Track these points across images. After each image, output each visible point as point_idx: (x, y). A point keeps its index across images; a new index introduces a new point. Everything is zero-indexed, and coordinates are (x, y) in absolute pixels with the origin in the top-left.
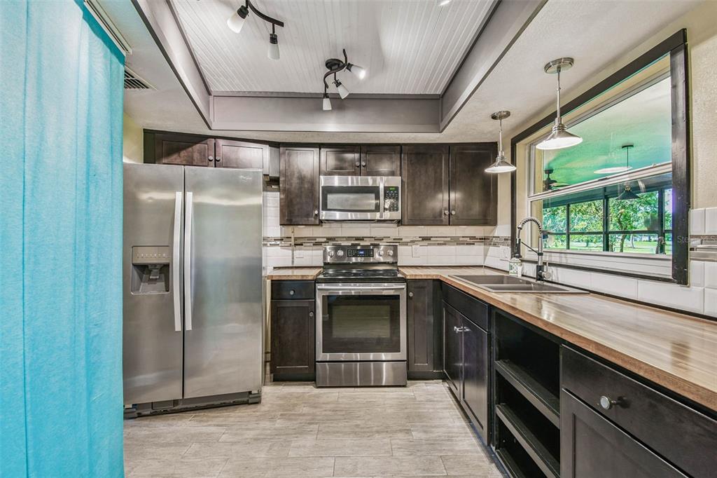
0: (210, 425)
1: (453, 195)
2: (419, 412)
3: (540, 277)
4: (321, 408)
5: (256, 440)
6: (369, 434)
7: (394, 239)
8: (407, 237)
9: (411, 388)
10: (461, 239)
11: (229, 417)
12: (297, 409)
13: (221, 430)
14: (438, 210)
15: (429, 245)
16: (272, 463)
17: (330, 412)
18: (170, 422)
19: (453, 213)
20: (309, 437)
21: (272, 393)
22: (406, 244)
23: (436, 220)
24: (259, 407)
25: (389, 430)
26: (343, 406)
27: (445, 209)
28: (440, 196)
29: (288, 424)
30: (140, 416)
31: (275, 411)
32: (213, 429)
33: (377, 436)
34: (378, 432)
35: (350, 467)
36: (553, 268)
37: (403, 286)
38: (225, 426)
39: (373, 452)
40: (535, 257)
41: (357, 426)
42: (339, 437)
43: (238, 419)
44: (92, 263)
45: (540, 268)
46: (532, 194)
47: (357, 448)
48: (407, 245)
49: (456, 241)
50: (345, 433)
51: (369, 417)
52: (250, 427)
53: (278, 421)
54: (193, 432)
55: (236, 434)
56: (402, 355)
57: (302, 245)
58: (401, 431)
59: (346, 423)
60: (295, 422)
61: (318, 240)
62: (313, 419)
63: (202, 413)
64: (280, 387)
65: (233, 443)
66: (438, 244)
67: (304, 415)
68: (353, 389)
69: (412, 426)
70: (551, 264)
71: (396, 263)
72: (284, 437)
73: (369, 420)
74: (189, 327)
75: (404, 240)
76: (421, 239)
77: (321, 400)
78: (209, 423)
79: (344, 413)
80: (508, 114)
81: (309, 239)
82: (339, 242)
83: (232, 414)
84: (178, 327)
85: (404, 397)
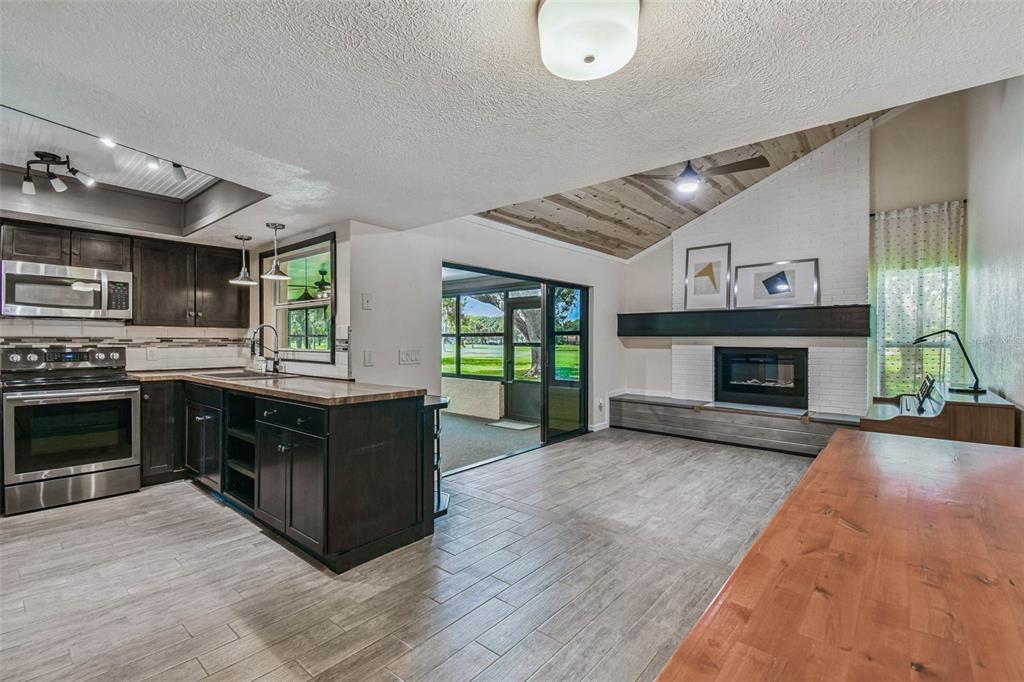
1: (199, 294)
3: (276, 370)
8: (139, 338)
10: (211, 341)
14: (181, 311)
15: (170, 346)
19: (200, 314)
23: (179, 321)
27: (190, 310)
28: (184, 293)
36: (286, 363)
37: (137, 389)
40: (273, 355)
45: (276, 363)
46: (277, 303)
48: (139, 347)
49: (205, 342)
56: (134, 460)
66: (183, 346)
68: (64, 507)
70: (283, 360)
71: (124, 367)
75: (134, 342)
76: (159, 341)
80: (249, 239)
82: (27, 344)
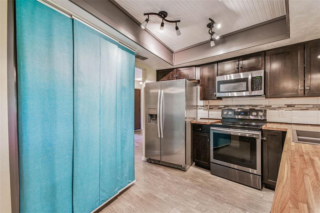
0: (166, 172)
2: (259, 205)
4: (208, 182)
5: (177, 183)
6: (222, 202)
7: (265, 106)
8: (276, 105)
9: (263, 192)
11: (173, 172)
12: (197, 179)
13: (169, 175)
15: (294, 110)
16: (177, 193)
17: (210, 186)
18: (157, 167)
19: (307, 88)
20: (195, 191)
21: (192, 169)
22: (274, 109)
24: (185, 173)
25: (234, 205)
26: (218, 185)
29: (191, 182)
30: (151, 162)
31: (189, 176)
32: (167, 174)
33: (225, 204)
34: (227, 203)
35: (204, 209)
37: (259, 133)
38: (171, 174)
39: (219, 209)
41: (219, 196)
42: (208, 196)
43: (176, 174)
44: (124, 113)
47: (212, 204)
50: (210, 196)
51: (228, 195)
52: (177, 178)
53: (188, 180)
54: (161, 172)
55: (172, 178)
57: (212, 109)
58: (240, 208)
59: (214, 193)
60: (193, 183)
61: (220, 107)
62: (201, 185)
63: (166, 168)
64: (196, 169)
65: (169, 181)
67: (199, 182)
68: (228, 181)
69: (249, 209)
71: (265, 120)
72: (186, 186)
73: (226, 196)
74: (162, 137)
75: (273, 107)
76: (286, 106)
77: (210, 180)
78: (167, 172)
79: (216, 188)
81: (216, 106)
82: (231, 108)
83: (175, 172)
84: (159, 136)
85: (255, 194)
